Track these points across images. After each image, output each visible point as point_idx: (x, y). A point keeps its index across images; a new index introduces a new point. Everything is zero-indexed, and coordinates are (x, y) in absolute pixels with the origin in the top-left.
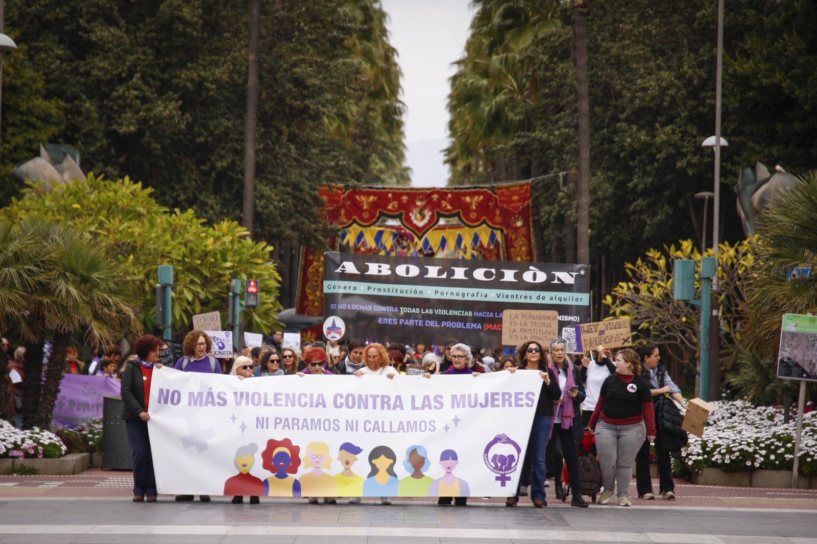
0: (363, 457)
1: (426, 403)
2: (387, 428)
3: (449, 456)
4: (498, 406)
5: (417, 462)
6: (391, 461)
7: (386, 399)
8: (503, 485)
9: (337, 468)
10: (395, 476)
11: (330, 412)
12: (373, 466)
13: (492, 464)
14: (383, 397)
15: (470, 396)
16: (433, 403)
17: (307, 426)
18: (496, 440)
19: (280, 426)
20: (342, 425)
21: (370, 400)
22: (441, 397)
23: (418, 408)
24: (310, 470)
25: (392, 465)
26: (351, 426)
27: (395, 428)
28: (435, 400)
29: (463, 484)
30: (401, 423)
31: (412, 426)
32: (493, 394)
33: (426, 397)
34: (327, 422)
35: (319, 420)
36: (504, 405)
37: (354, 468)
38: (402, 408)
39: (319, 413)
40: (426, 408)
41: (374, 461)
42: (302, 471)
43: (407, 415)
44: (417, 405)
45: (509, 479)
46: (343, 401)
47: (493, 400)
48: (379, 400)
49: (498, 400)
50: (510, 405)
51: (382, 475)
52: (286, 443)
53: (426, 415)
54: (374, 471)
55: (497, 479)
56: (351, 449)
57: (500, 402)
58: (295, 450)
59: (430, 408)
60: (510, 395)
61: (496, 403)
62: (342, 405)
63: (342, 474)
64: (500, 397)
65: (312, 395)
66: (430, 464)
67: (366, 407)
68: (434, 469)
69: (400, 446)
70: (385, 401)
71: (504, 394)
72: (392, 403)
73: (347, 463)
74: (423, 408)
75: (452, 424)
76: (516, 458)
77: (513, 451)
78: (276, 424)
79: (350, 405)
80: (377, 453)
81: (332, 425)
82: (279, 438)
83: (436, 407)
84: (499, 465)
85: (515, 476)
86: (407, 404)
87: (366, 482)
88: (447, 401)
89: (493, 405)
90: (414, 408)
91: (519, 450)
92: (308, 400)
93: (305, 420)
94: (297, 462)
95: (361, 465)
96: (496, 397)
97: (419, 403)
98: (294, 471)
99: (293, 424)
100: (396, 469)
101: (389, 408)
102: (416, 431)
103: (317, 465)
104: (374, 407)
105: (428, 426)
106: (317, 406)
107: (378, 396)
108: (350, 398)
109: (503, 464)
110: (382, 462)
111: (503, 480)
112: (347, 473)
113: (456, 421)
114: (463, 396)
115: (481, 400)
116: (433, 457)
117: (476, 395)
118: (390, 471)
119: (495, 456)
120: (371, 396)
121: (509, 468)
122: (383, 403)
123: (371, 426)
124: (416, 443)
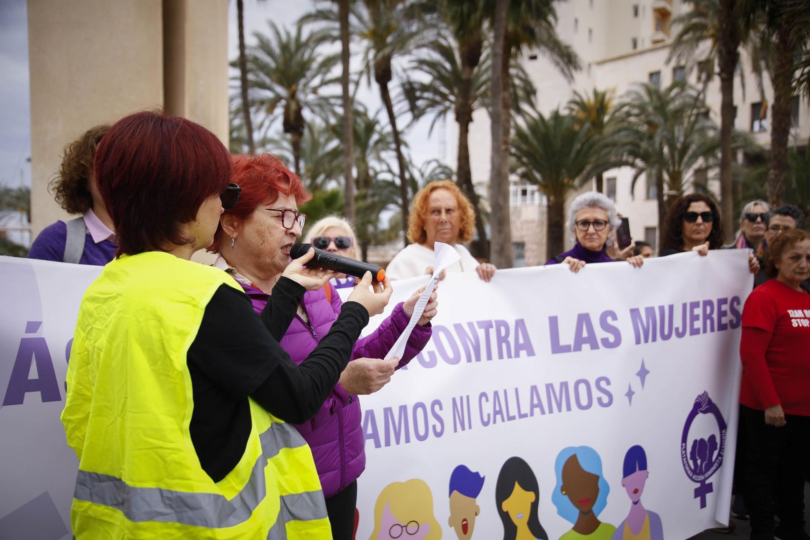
1: (585, 334)
4: (699, 332)
6: (531, 496)
13: (691, 462)
18: (696, 408)
22: (612, 316)
23: (567, 349)
28: (605, 326)
29: (656, 527)
32: (692, 306)
33: (584, 319)
36: (705, 331)
38: (531, 354)
40: (586, 347)
44: (563, 344)
49: (698, 318)
55: (695, 492)
57: (701, 324)
59: (593, 344)
60: (712, 306)
61: (696, 325)
64: (698, 311)
69: (543, 453)
74: (578, 348)
75: (637, 384)
76: (718, 440)
79: (450, 354)
83: (605, 342)
84: (699, 462)
88: (625, 325)
89: (695, 332)
90: (557, 348)
91: (722, 426)
102: (569, 409)
104: (489, 357)
105: (596, 394)
109: (703, 459)
111: (701, 492)
113: (644, 372)
119: (696, 444)
121: (710, 465)
124: (575, 441)
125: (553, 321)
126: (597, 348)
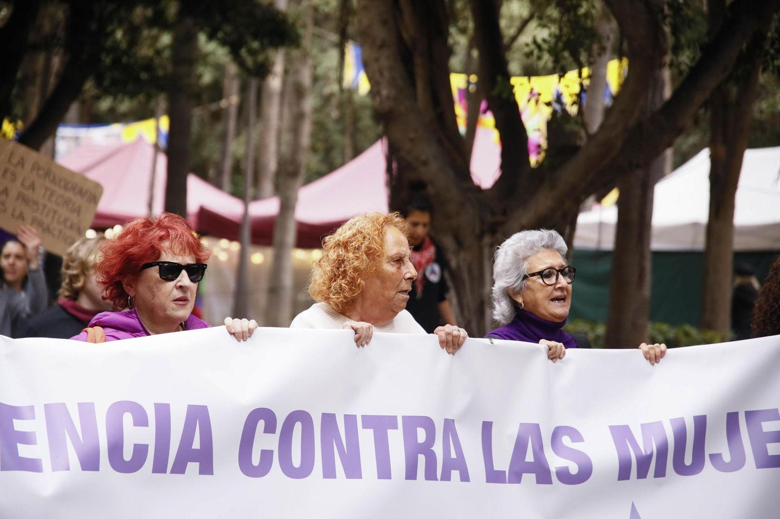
1: (530, 458)
7: (421, 435)
14: (412, 423)
21: (366, 438)
33: (530, 432)
38: (465, 477)
40: (529, 478)
44: (497, 467)
46: (274, 442)
48: (395, 441)
67: (354, 470)
74: (516, 477)
79: (296, 461)
97: (504, 457)
101: (430, 475)
106: (179, 468)
107: (391, 422)
120: (369, 421)
122: (413, 451)
126: (549, 481)
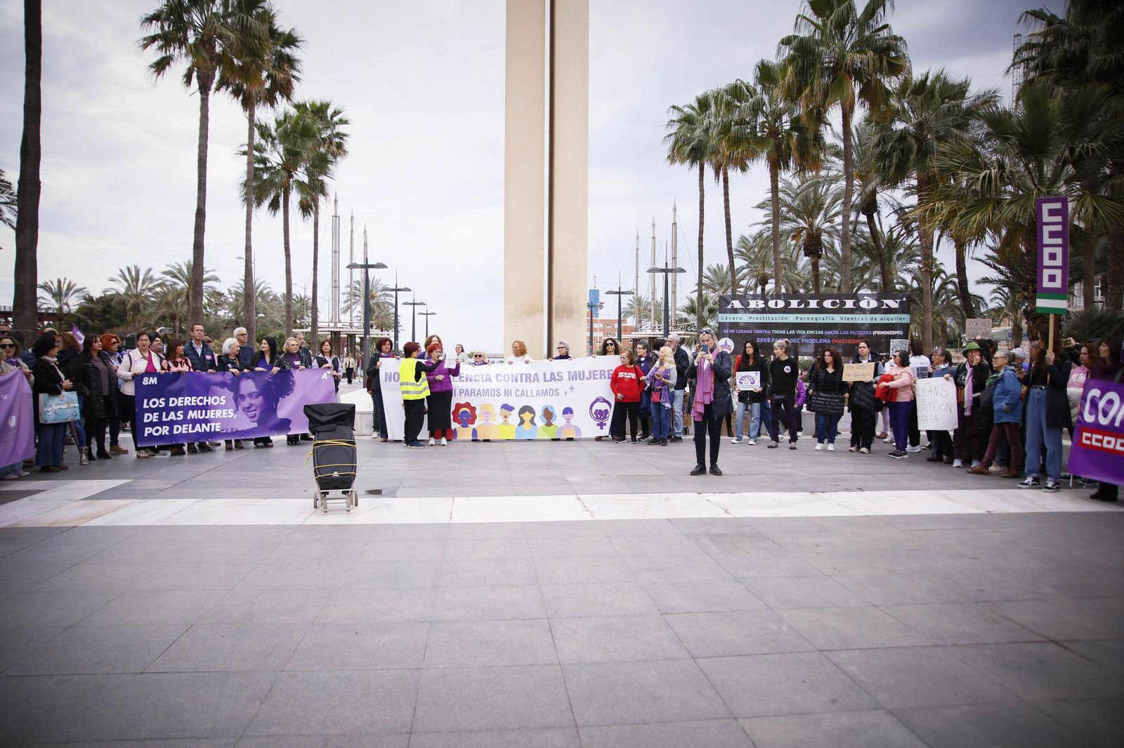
0: (515, 413)
1: (553, 377)
2: (529, 394)
3: (568, 411)
4: (597, 379)
5: (548, 415)
6: (533, 415)
8: (602, 428)
9: (500, 420)
10: (534, 424)
11: (493, 385)
12: (521, 418)
13: (595, 416)
14: (526, 375)
15: (579, 372)
16: (557, 377)
17: (480, 394)
18: (597, 400)
19: (463, 395)
20: (502, 392)
21: (519, 376)
22: (562, 373)
23: (548, 381)
24: (483, 422)
25: (533, 418)
26: (507, 393)
27: (534, 394)
28: (558, 375)
29: (578, 430)
30: (538, 391)
31: (545, 393)
32: (594, 371)
33: (552, 373)
34: (493, 391)
35: (488, 390)
36: (601, 378)
37: (509, 420)
38: (538, 382)
39: (488, 386)
40: (553, 381)
41: (522, 415)
42: (478, 423)
43: (541, 385)
45: (605, 424)
46: (502, 378)
47: (594, 375)
48: (524, 376)
49: (597, 375)
50: (605, 378)
51: (527, 425)
52: (467, 405)
53: (553, 385)
54: (522, 422)
55: (598, 425)
56: (507, 407)
57: (599, 376)
58: (473, 409)
59: (555, 381)
60: (604, 371)
61: (596, 377)
62: (501, 380)
63: (503, 424)
64: (598, 373)
65: (482, 375)
66: (556, 417)
67: (516, 381)
68: (559, 421)
69: (538, 405)
70: (528, 377)
71: (601, 371)
72: (532, 378)
73: (506, 417)
74: (551, 380)
75: (569, 391)
76: (609, 411)
77: (608, 407)
78: (460, 393)
80: (524, 410)
81: (496, 393)
82: (463, 403)
83: (558, 380)
85: (608, 422)
86: (541, 378)
87: (517, 429)
88: (565, 376)
89: (594, 378)
90: (545, 381)
91: (611, 406)
92: (480, 378)
93: (479, 390)
94: (474, 417)
95: (514, 418)
96: (596, 373)
97: (548, 378)
98: (473, 423)
99: (471, 393)
100: (535, 420)
101: (530, 382)
103: (487, 419)
104: (521, 381)
105: (555, 392)
106: (486, 381)
108: (506, 376)
109: (600, 415)
110: (527, 416)
111: (601, 425)
112: (505, 423)
113: (572, 389)
114: (575, 372)
115: (587, 375)
116: (558, 412)
117: (583, 372)
118: (532, 422)
119: (597, 410)
121: (605, 418)
122: (526, 378)
123: (520, 393)
124: (547, 404)
125: (545, 374)
